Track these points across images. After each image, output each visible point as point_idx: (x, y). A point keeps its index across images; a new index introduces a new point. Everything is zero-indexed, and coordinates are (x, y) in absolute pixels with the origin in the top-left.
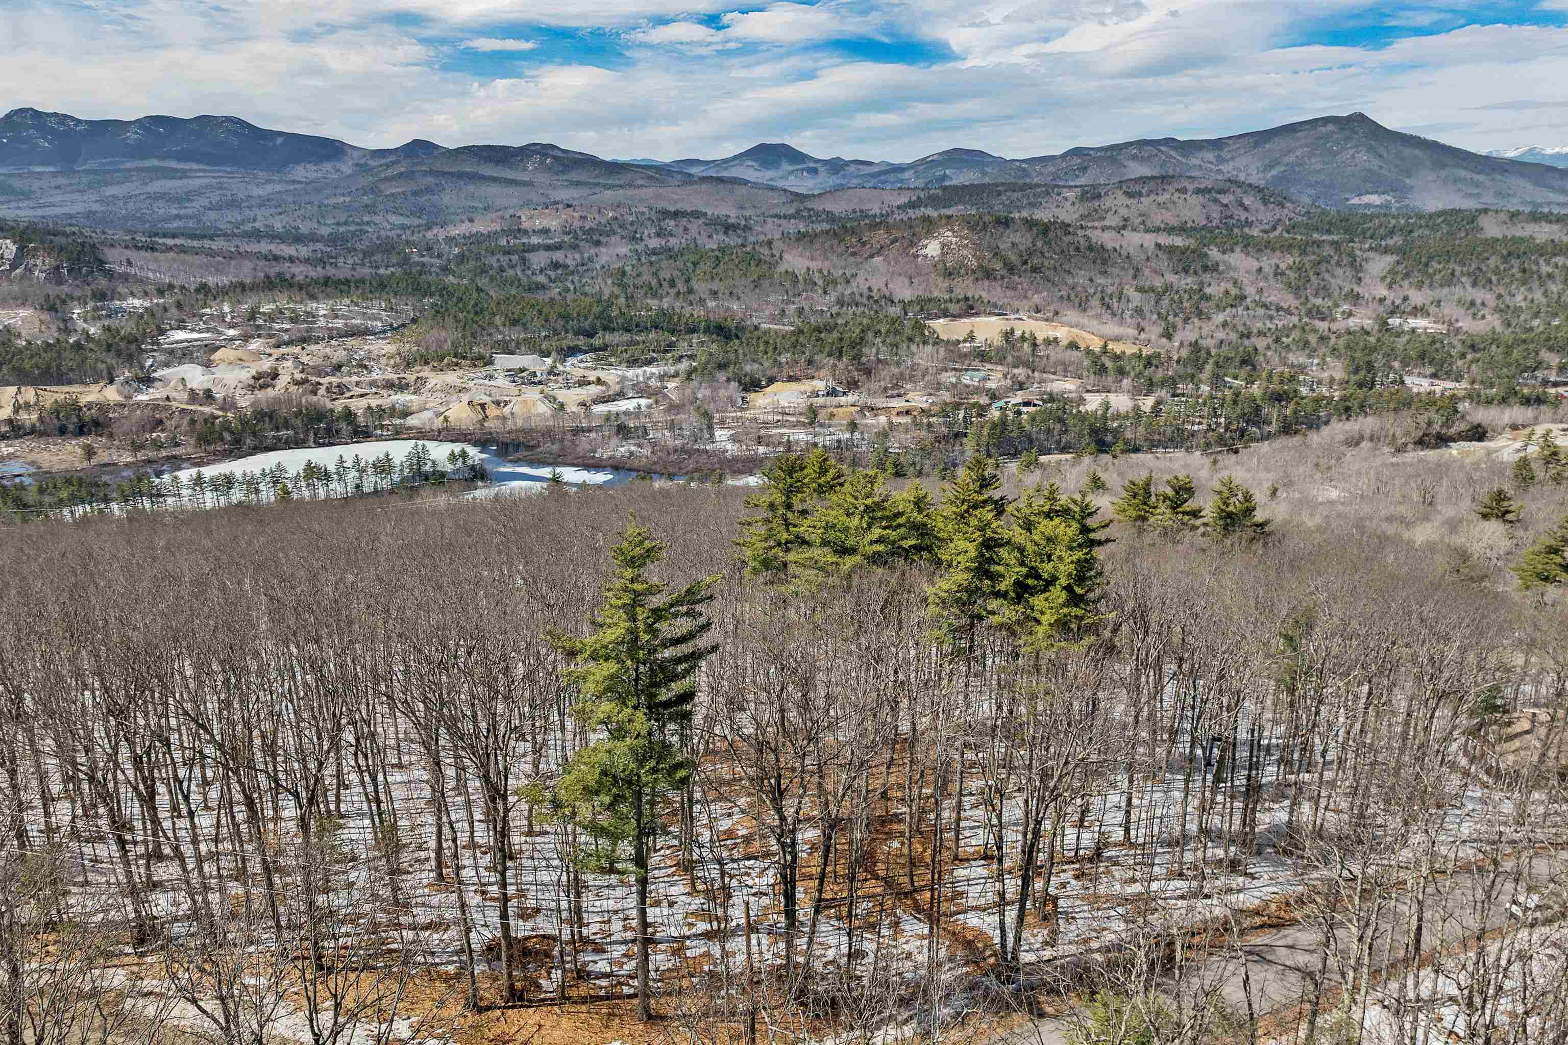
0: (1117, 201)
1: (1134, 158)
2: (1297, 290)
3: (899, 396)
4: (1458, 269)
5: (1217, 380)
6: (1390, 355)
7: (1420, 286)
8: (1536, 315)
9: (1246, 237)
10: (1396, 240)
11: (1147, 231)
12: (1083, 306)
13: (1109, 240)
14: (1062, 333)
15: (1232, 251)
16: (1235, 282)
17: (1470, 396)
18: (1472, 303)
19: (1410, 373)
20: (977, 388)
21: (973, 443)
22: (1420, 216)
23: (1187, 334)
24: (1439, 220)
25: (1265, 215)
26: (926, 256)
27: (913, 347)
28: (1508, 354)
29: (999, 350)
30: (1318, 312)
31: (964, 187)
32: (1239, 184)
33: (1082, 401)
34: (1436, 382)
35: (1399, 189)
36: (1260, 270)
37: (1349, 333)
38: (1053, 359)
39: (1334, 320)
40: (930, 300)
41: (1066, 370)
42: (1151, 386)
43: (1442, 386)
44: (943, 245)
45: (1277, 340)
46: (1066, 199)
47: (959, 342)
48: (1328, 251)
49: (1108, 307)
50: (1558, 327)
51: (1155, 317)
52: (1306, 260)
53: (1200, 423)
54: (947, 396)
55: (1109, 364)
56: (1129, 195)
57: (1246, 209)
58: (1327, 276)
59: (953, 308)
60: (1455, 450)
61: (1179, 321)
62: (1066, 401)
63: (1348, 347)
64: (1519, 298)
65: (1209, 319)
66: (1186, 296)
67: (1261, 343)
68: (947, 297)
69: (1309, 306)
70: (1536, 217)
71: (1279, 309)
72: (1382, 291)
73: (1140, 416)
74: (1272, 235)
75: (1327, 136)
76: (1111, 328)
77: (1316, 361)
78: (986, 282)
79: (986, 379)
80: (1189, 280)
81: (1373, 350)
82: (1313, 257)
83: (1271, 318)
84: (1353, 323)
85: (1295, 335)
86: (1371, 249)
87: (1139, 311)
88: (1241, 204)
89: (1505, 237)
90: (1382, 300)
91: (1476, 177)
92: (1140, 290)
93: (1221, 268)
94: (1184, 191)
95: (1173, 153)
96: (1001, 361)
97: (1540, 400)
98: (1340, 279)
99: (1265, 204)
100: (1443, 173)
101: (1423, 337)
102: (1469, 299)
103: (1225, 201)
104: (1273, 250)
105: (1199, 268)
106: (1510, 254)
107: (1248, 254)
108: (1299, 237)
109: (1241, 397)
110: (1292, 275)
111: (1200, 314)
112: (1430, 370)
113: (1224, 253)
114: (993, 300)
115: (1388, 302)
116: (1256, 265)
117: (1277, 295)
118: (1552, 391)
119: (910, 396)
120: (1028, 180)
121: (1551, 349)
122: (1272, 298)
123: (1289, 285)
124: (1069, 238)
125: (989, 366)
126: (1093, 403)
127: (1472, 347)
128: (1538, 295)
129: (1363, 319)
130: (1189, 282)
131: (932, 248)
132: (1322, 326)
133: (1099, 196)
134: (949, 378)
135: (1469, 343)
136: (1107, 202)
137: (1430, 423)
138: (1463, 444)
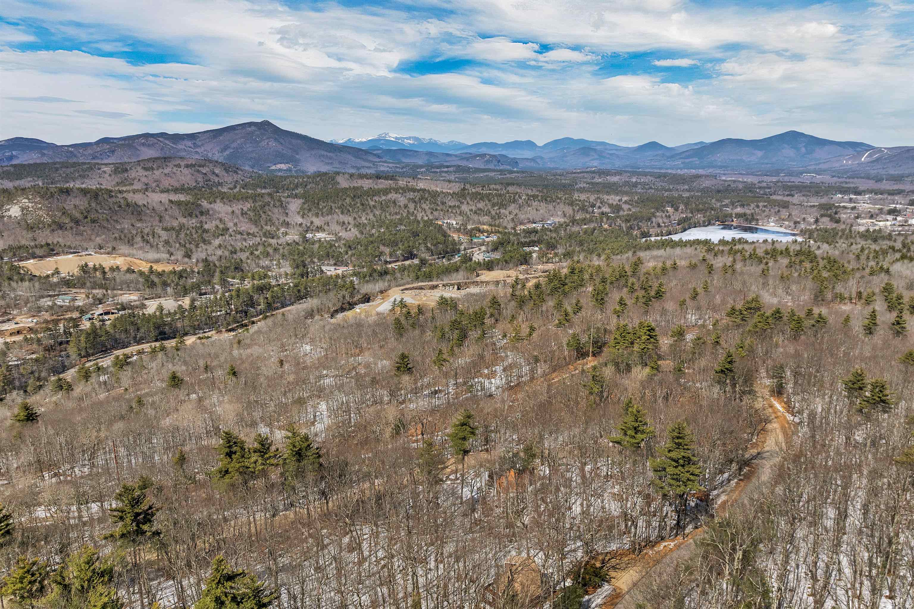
0: (137, 173)
1: (143, 144)
2: (256, 223)
3: (9, 320)
4: (333, 205)
5: (224, 283)
6: (312, 256)
7: (317, 215)
8: (373, 227)
9: (220, 192)
10: (300, 191)
11: (162, 192)
12: (130, 242)
13: (139, 199)
14: (120, 261)
15: (215, 202)
16: (221, 220)
17: (355, 274)
18: (344, 223)
19: (323, 264)
20: (69, 307)
21: (75, 349)
22: (309, 177)
23: (199, 254)
24: (318, 179)
25: (229, 179)
26: (10, 217)
27: (14, 284)
28: (366, 249)
29: (79, 278)
30: (270, 234)
31: (30, 165)
32: (210, 161)
33: (143, 306)
34: (337, 268)
35: (296, 162)
36: (233, 212)
37: (288, 244)
38: (118, 280)
39: (279, 238)
40: (20, 248)
41: (128, 286)
42: (185, 292)
43: (340, 271)
44: (23, 209)
45: (252, 253)
46: (105, 172)
47: (48, 276)
48: (267, 199)
49: (148, 242)
50: (384, 232)
51: (178, 245)
52: (257, 204)
53: (221, 311)
54: (47, 316)
55: (156, 280)
56: (146, 169)
57: (217, 176)
58: (270, 213)
59: (38, 252)
60: (358, 309)
61: (193, 247)
62: (132, 308)
63: (290, 254)
64: (363, 218)
65: (210, 243)
66: (194, 231)
67: (243, 256)
68: (32, 244)
69: (264, 231)
70: (362, 176)
71: (248, 234)
72: (299, 220)
73: (183, 312)
74: (235, 191)
75: (252, 133)
76: (152, 255)
77: (275, 263)
78: (60, 232)
79: (74, 300)
80: (194, 221)
81: (303, 254)
82: (260, 203)
83: (245, 240)
84: (289, 238)
85: (261, 248)
86: (288, 196)
87: (167, 242)
88: (214, 173)
89: (350, 187)
90: (301, 225)
91: (329, 154)
92: (165, 229)
93: (211, 212)
94: (179, 166)
95: (167, 142)
96: (83, 285)
97: (386, 272)
98: (276, 214)
99: (227, 173)
100: (313, 152)
101: (325, 244)
102: (342, 221)
103: (204, 172)
104: (238, 200)
105: (198, 213)
106: (354, 196)
107: (224, 203)
108: (250, 191)
109: (241, 292)
110: (251, 214)
111: (204, 241)
112: (332, 262)
113: (211, 203)
114: (68, 244)
115: (304, 225)
116: (230, 209)
117: (245, 226)
118: (389, 266)
119: (18, 319)
120: (75, 160)
121: (384, 245)
122: (242, 228)
123: (251, 220)
124: (114, 199)
125: (74, 290)
126: (152, 307)
127: (350, 247)
128: (371, 216)
129: (293, 236)
130: (193, 222)
131: (15, 211)
132: (273, 241)
133: (126, 170)
134: (46, 302)
135: (347, 245)
136: (133, 174)
137: (344, 297)
138: (361, 305)
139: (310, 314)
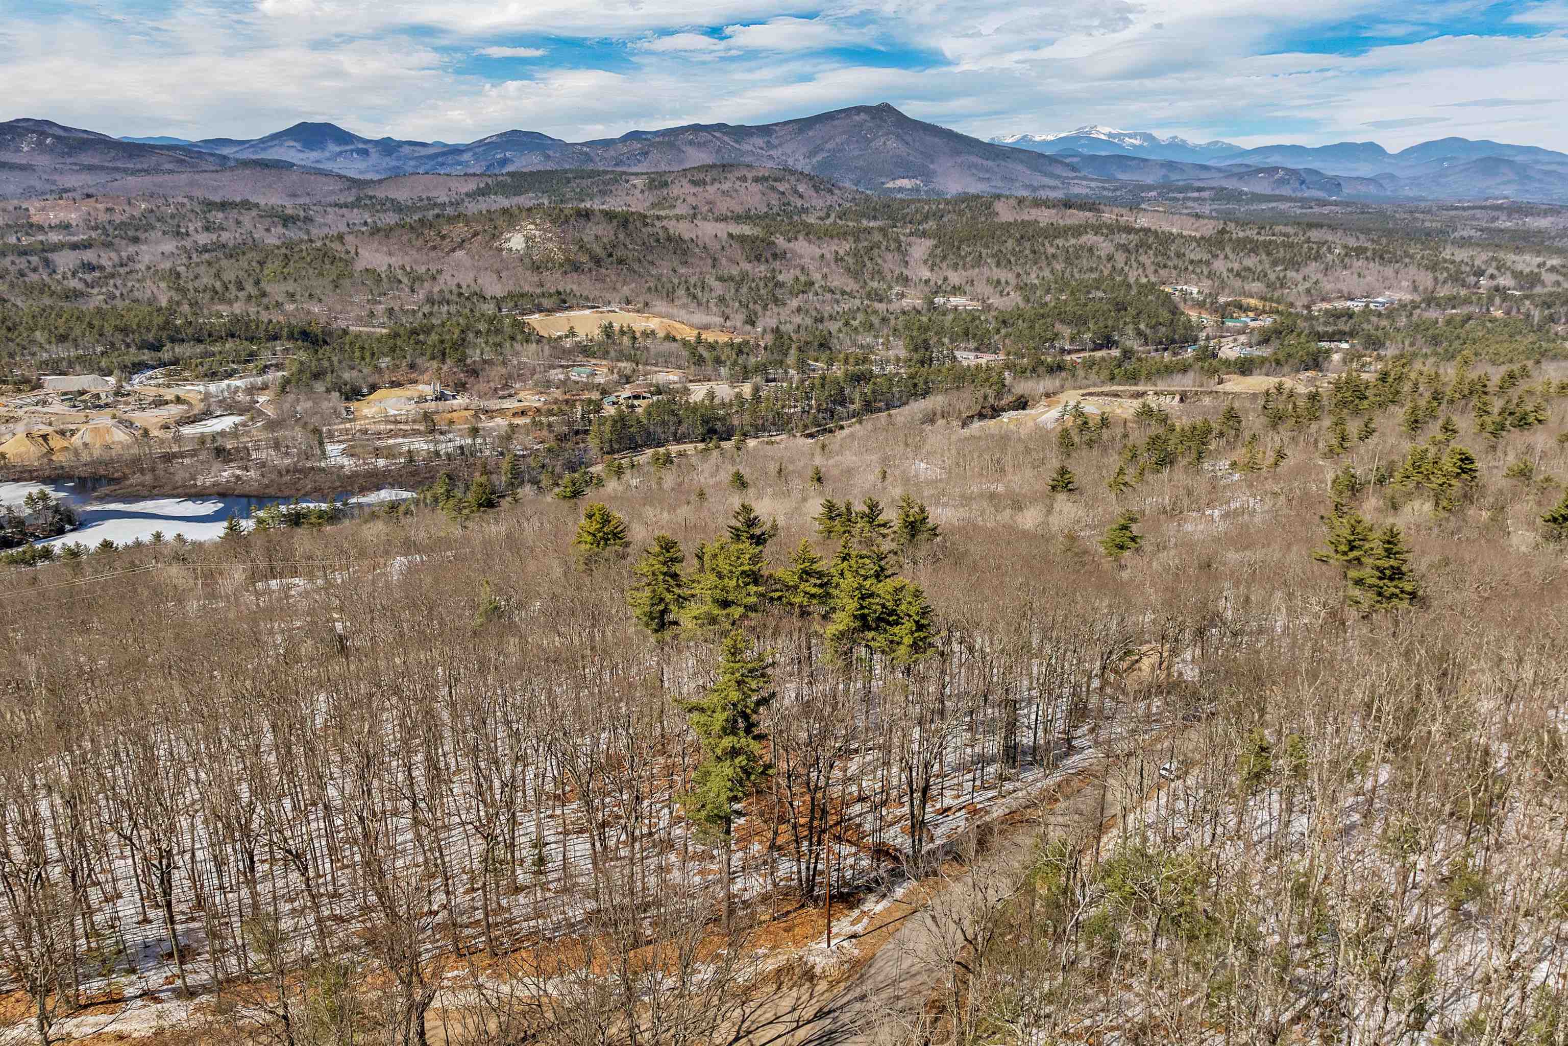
0: (681, 189)
1: (691, 143)
2: (855, 274)
3: (510, 396)
4: (984, 251)
5: (802, 366)
6: (940, 333)
7: (955, 267)
8: (1048, 291)
9: (806, 225)
10: (931, 225)
11: (717, 220)
12: (670, 297)
13: (684, 229)
14: (653, 324)
15: (796, 239)
16: (803, 269)
17: (1007, 367)
18: (999, 282)
19: (958, 348)
20: (586, 384)
21: (596, 442)
22: (948, 203)
23: (767, 321)
24: (963, 206)
25: (818, 202)
26: (511, 250)
27: (517, 346)
28: (1032, 327)
29: (600, 345)
30: (876, 295)
31: (531, 174)
32: (793, 172)
33: (686, 391)
34: (980, 355)
35: (927, 175)
36: (822, 256)
37: (904, 313)
38: (653, 351)
39: (890, 301)
40: (522, 295)
41: (667, 361)
42: (746, 375)
43: (984, 359)
44: (527, 239)
45: (847, 324)
46: (634, 186)
47: (560, 337)
48: (877, 237)
49: (695, 297)
50: (1065, 301)
51: (737, 304)
52: (860, 246)
53: (795, 407)
54: (557, 393)
55: (706, 354)
56: (695, 183)
57: (801, 196)
58: (880, 261)
59: (546, 303)
60: (1006, 417)
61: (758, 308)
62: (670, 392)
63: (907, 327)
64: (1033, 276)
65: (785, 304)
66: (762, 284)
67: (834, 327)
68: (538, 291)
69: (868, 289)
70: (1038, 203)
71: (843, 293)
72: (926, 274)
73: (743, 404)
74: (828, 222)
75: (861, 125)
76: (700, 318)
77: (881, 340)
78: (575, 275)
79: (593, 374)
80: (762, 268)
81: (927, 329)
82: (866, 244)
83: (838, 302)
84: (906, 303)
85: (860, 317)
86: (911, 234)
87: (722, 299)
88: (796, 192)
89: (1016, 221)
90: (927, 282)
91: (985, 163)
92: (720, 279)
93: (788, 255)
94: (744, 179)
95: (726, 138)
96: (605, 355)
97: (1060, 368)
98: (890, 263)
99: (817, 192)
100: (959, 160)
101: (964, 315)
102: (995, 278)
103: (781, 189)
104: (832, 237)
105: (769, 255)
106: (1022, 237)
107: (810, 242)
108: (851, 224)
109: (828, 380)
110: (850, 260)
111: (776, 301)
112: (972, 345)
113: (789, 241)
114: (585, 294)
115: (932, 283)
116: (818, 252)
117: (838, 280)
118: (1068, 358)
119: (521, 395)
120: (593, 166)
121: (1062, 322)
122: (836, 283)
123: (848, 270)
124: (649, 229)
125: (594, 361)
126: (698, 393)
127: (1004, 322)
128: (1047, 273)
129: (913, 300)
130: (761, 270)
131: (516, 242)
132: (881, 307)
133: (666, 184)
134: (557, 375)
135: (1001, 319)
136: (675, 191)
137: (985, 397)
138: (1012, 413)
139: (931, 419)
